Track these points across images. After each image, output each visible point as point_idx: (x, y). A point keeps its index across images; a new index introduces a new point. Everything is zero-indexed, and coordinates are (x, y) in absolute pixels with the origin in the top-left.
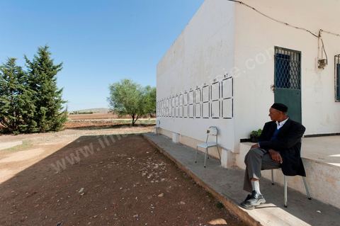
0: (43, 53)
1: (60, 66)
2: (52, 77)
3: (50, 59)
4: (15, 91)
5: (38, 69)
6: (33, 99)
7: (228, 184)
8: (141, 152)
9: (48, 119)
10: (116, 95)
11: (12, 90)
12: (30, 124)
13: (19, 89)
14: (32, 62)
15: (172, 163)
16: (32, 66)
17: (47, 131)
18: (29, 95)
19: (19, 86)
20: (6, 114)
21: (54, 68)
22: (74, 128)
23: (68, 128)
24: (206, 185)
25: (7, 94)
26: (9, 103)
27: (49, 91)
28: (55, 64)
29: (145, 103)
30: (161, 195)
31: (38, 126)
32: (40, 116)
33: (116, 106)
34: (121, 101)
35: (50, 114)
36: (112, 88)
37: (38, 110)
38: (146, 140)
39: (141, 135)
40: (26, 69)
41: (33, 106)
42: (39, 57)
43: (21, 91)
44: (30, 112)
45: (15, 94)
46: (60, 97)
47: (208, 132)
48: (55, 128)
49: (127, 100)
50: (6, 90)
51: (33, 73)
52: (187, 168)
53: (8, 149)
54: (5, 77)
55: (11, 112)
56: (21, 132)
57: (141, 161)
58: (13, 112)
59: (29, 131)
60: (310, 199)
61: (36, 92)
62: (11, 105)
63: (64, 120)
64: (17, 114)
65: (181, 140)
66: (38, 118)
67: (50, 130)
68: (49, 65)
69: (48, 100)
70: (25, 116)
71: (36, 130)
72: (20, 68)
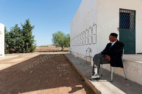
0: (27, 22)
1: (33, 27)
2: (30, 31)
3: (30, 24)
4: (18, 37)
5: (26, 28)
6: (24, 40)
7: (90, 72)
8: (60, 60)
9: (29, 48)
10: (55, 38)
11: (17, 36)
12: (23, 49)
13: (19, 36)
14: (23, 25)
15: (71, 64)
16: (24, 27)
17: (29, 52)
18: (22, 38)
19: (19, 35)
20: (15, 46)
21: (31, 28)
22: (39, 52)
23: (36, 52)
24: (80, 72)
25: (15, 38)
26: (15, 41)
27: (29, 36)
28: (32, 26)
29: (67, 41)
30: (60, 75)
31: (26, 50)
32: (26, 46)
33: (55, 43)
34: (57, 40)
35: (30, 45)
36: (53, 35)
37: (25, 44)
38: (65, 56)
39: (64, 54)
40: (21, 28)
41: (24, 42)
42: (26, 23)
43: (19, 37)
44: (22, 45)
45: (18, 38)
46: (33, 39)
47: (87, 50)
48: (31, 51)
49: (59, 40)
50: (15, 36)
51: (24, 30)
52: (75, 66)
53: (13, 58)
54: (14, 32)
55: (16, 45)
56: (20, 53)
57: (59, 63)
58: (17, 45)
59: (22, 52)
60: (126, 79)
61: (25, 37)
62: (16, 42)
63: (35, 48)
64: (18, 46)
65: (78, 56)
66: (25, 47)
67: (30, 52)
68: (29, 26)
69: (29, 40)
70: (21, 46)
71: (25, 52)
72: (19, 28)
